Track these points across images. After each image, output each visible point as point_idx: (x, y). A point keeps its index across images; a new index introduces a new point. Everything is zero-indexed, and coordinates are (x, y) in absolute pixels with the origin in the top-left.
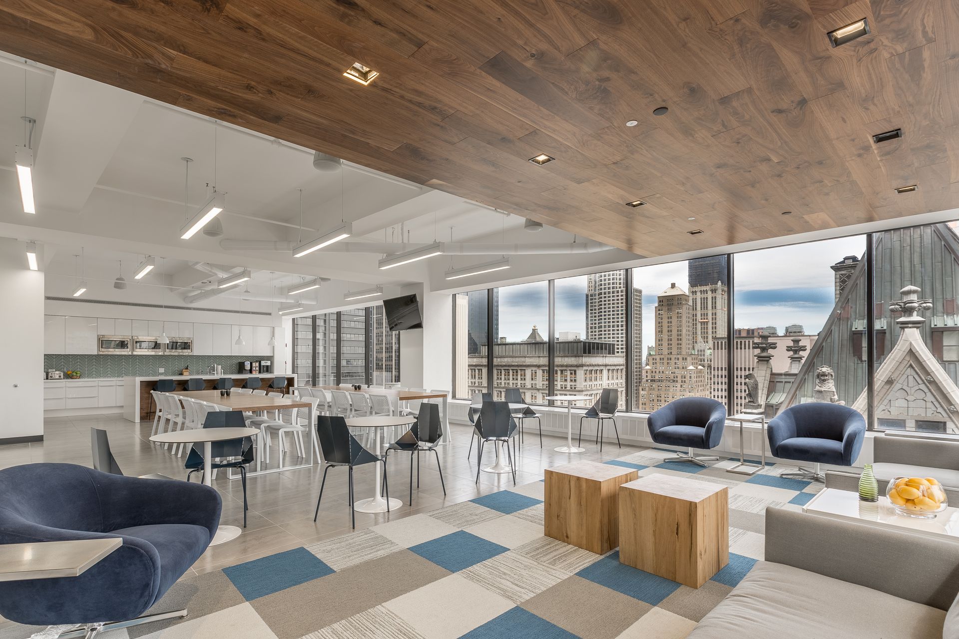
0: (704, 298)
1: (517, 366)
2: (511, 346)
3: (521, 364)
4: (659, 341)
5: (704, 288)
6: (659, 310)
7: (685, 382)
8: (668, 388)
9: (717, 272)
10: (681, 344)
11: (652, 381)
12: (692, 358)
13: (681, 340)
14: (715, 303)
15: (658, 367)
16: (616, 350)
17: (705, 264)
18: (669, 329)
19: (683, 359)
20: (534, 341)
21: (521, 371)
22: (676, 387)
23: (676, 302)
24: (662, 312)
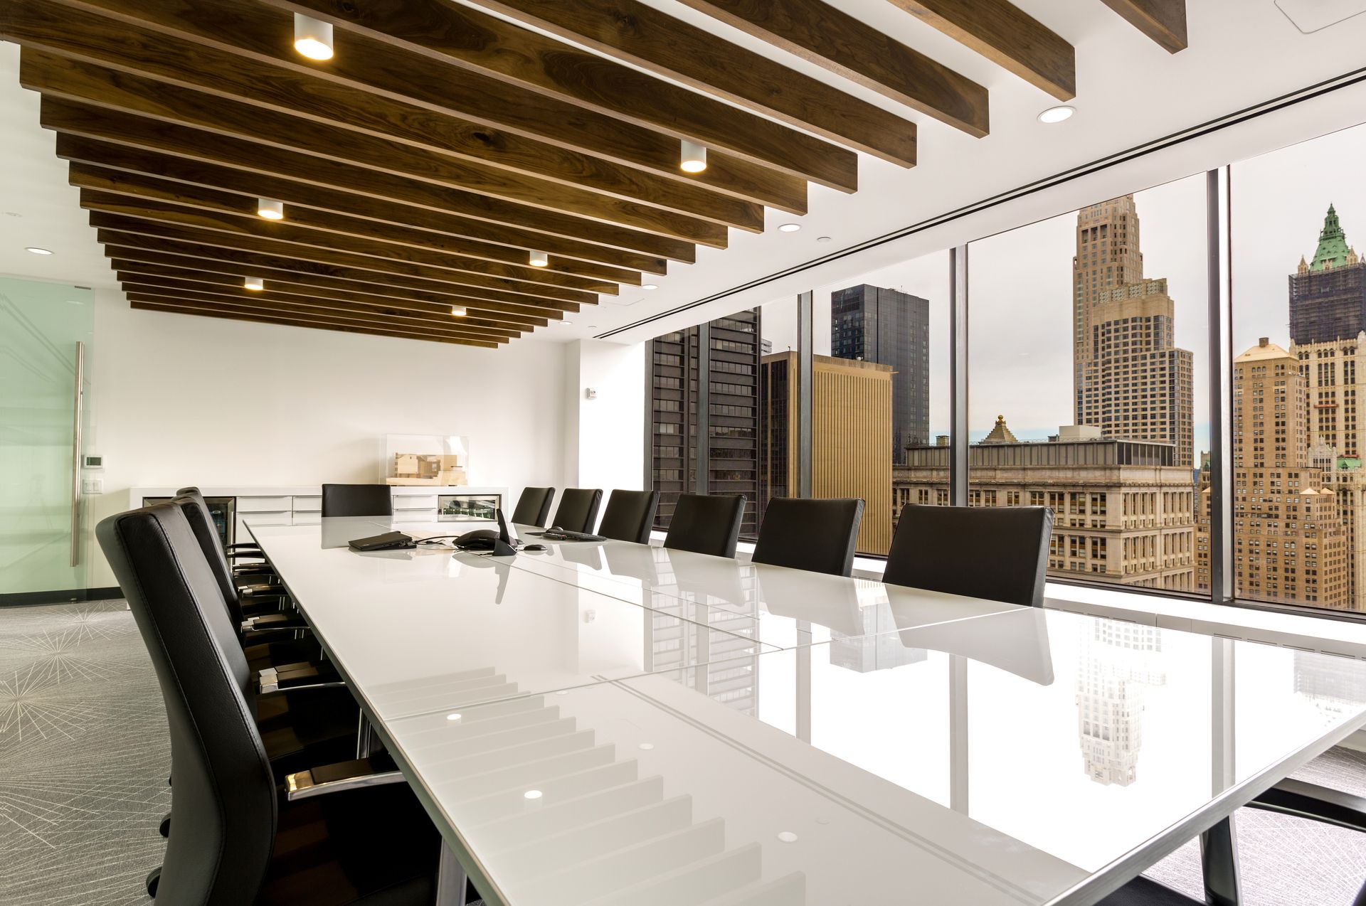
0: (1326, 364)
1: (980, 484)
3: (988, 481)
5: (1328, 346)
7: (1295, 518)
8: (1256, 528)
9: (1355, 316)
10: (1284, 449)
12: (1310, 474)
13: (1284, 440)
14: (1353, 373)
17: (1326, 303)
18: (1256, 421)
19: (1290, 476)
20: (1000, 440)
21: (987, 493)
22: (1275, 526)
23: (1271, 372)
24: (1240, 390)
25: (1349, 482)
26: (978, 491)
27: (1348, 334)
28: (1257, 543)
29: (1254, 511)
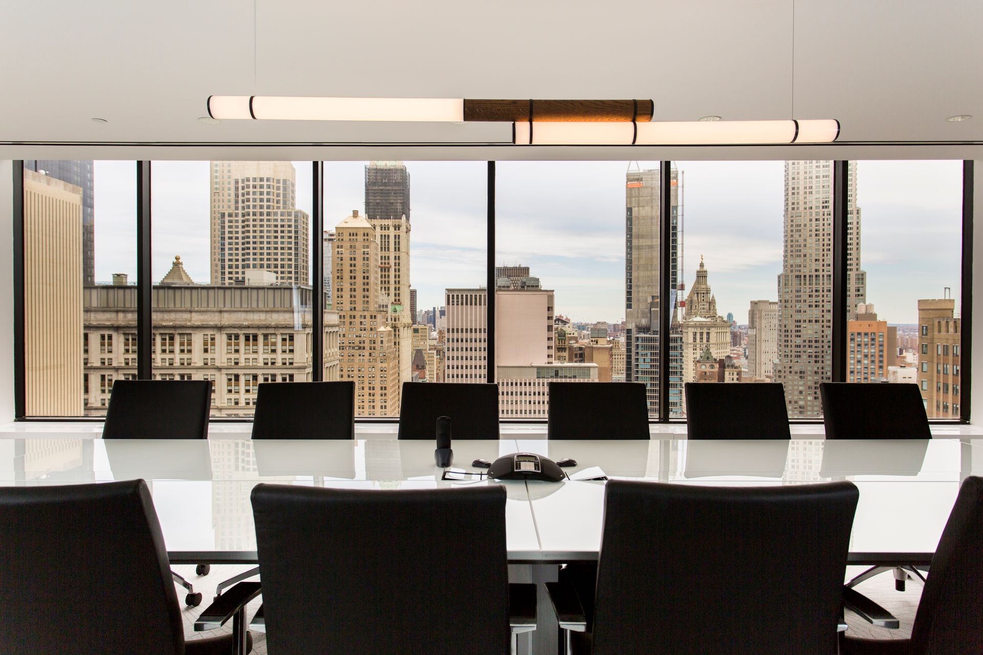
0: (385, 236)
4: (338, 291)
5: (385, 222)
6: (338, 247)
7: (374, 349)
8: (351, 358)
9: (401, 203)
10: (368, 297)
12: (382, 316)
13: (368, 290)
14: (399, 244)
17: (385, 190)
18: (351, 275)
19: (371, 317)
20: (177, 281)
21: (182, 336)
22: (363, 356)
23: (360, 238)
24: (341, 250)
25: (397, 322)
26: (172, 334)
27: (397, 215)
28: (352, 369)
29: (350, 345)
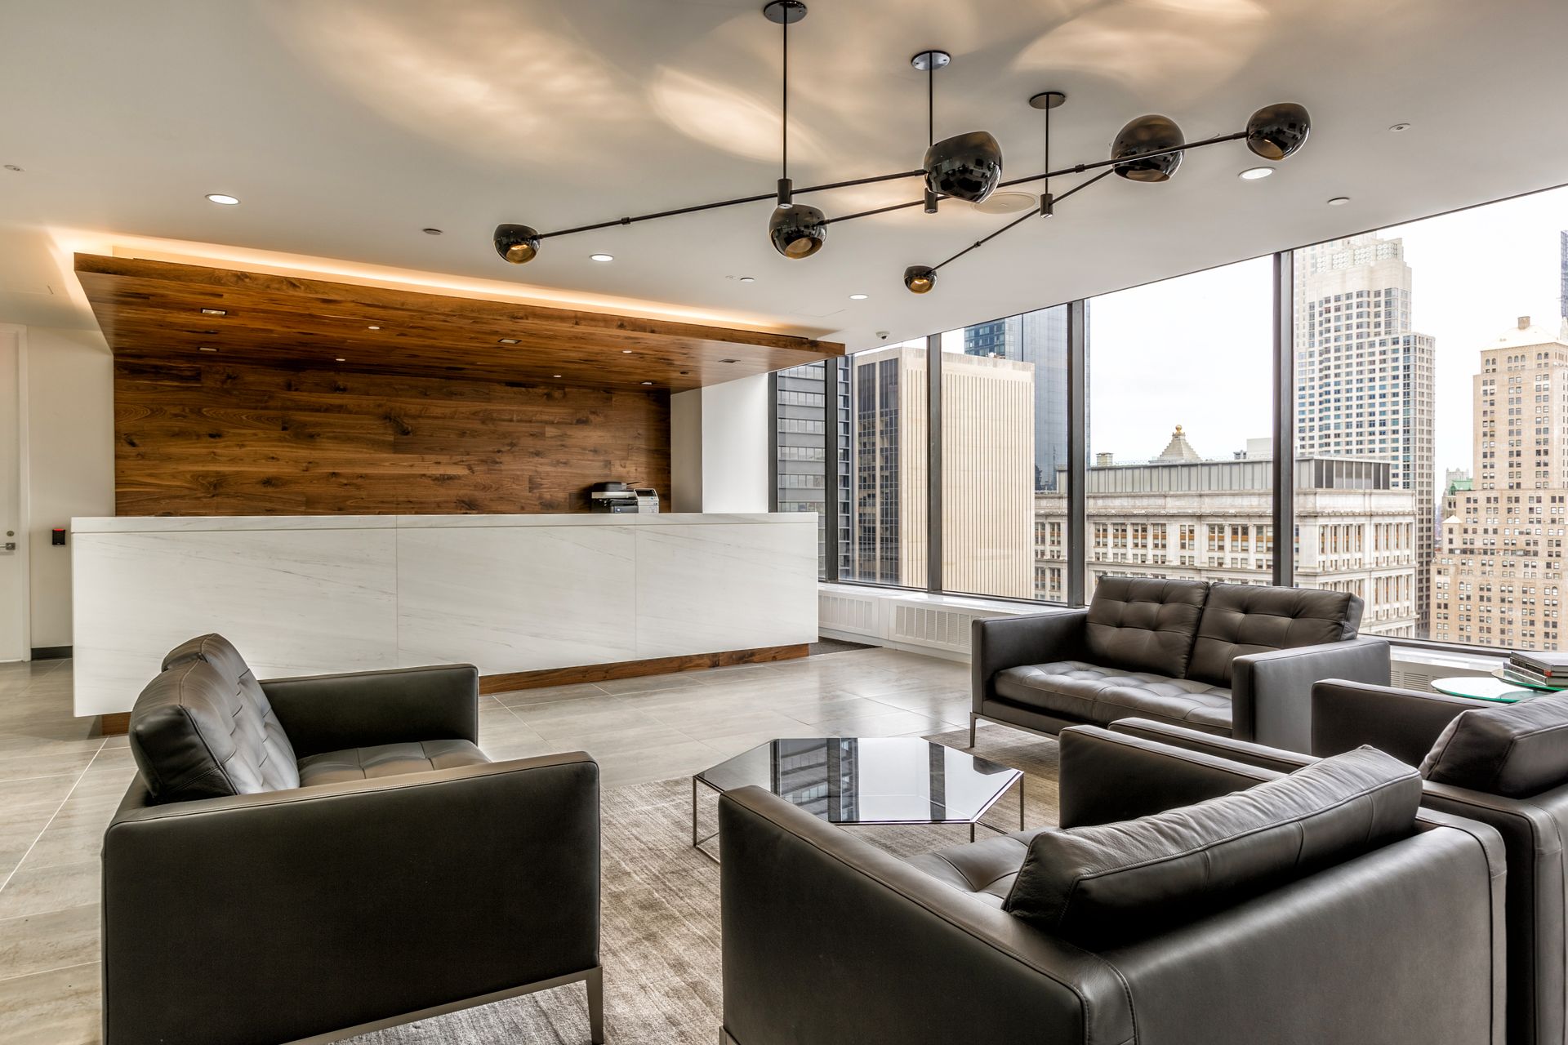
1: (1146, 516)
2: (1129, 472)
3: (1155, 511)
4: (1485, 456)
6: (1485, 383)
7: (1558, 556)
8: (1509, 569)
10: (1546, 465)
11: (1464, 552)
13: (1546, 452)
15: (1482, 520)
16: (1392, 480)
18: (1511, 428)
19: (1553, 499)
20: (1176, 458)
21: (1156, 527)
22: (1534, 567)
23: (1531, 363)
24: (1492, 387)
26: (1144, 524)
28: (1510, 589)
